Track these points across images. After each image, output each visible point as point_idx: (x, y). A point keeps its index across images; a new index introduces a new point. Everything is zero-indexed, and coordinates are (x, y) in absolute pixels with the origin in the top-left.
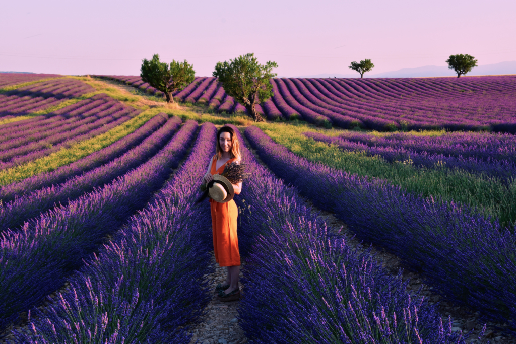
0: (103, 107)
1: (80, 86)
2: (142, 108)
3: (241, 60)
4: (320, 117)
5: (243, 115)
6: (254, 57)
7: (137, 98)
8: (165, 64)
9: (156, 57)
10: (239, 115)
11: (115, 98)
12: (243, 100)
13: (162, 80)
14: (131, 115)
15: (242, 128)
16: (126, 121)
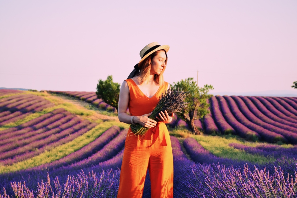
0: (63, 120)
1: (40, 102)
2: (97, 121)
3: (183, 83)
4: (250, 132)
5: (184, 129)
6: (194, 80)
7: (91, 113)
8: (117, 84)
9: (110, 78)
10: (180, 129)
11: (72, 112)
12: (184, 117)
13: (115, 98)
14: (89, 127)
15: (182, 140)
16: (86, 132)
